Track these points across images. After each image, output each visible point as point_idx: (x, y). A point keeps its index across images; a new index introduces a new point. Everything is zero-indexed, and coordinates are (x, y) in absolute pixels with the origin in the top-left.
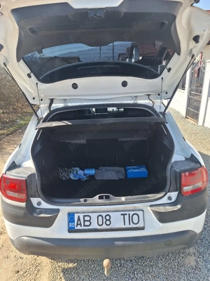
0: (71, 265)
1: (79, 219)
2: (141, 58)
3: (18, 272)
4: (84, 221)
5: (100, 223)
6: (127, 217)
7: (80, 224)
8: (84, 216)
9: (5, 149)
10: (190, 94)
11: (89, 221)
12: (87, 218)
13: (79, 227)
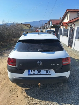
0: (28, 89)
1: (31, 71)
2: (53, 25)
3: (11, 90)
4: (33, 72)
5: (38, 73)
6: (46, 71)
7: (32, 73)
8: (33, 70)
9: (3, 55)
10: (69, 38)
11: (35, 72)
12: (34, 71)
13: (31, 74)
